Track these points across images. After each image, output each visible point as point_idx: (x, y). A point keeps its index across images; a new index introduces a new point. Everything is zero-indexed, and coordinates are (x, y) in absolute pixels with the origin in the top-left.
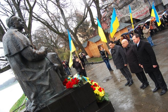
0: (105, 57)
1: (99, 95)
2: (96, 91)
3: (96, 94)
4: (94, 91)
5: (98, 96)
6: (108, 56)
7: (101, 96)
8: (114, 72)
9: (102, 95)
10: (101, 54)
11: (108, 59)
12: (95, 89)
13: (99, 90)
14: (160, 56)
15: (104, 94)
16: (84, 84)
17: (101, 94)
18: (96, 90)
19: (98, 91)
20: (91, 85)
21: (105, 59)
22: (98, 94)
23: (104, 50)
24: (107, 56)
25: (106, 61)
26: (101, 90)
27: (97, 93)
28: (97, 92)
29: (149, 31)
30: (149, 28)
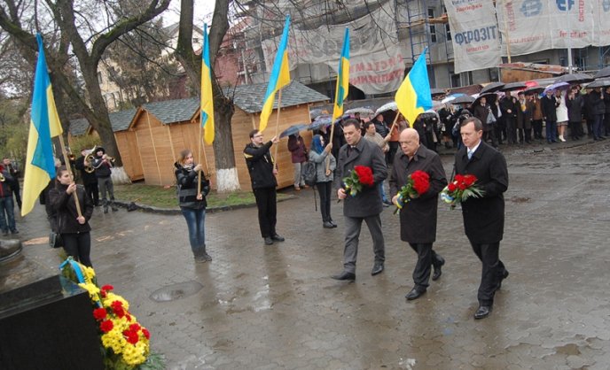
0: (193, 198)
1: (121, 354)
2: (114, 337)
3: (110, 349)
4: (103, 333)
5: (114, 361)
6: (204, 197)
7: (130, 363)
8: (212, 266)
9: (136, 358)
10: (179, 182)
11: (204, 208)
12: (109, 326)
13: (125, 333)
14: (397, 249)
15: (144, 355)
16: (66, 294)
17: (130, 352)
18: (111, 333)
19: (121, 336)
20: (96, 306)
21: (188, 204)
22: (117, 350)
23: (195, 169)
24: (200, 197)
25: (193, 215)
26: (137, 336)
27: (115, 348)
28: (115, 341)
29: (384, 146)
30: (389, 136)
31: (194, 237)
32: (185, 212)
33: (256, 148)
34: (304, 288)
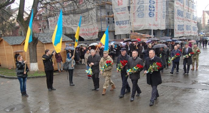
0: (23, 73)
6: (26, 73)
8: (28, 99)
10: (17, 67)
11: (26, 77)
21: (20, 75)
23: (24, 62)
24: (25, 73)
25: (22, 79)
31: (22, 88)
32: (19, 78)
33: (47, 56)
34: (64, 107)
